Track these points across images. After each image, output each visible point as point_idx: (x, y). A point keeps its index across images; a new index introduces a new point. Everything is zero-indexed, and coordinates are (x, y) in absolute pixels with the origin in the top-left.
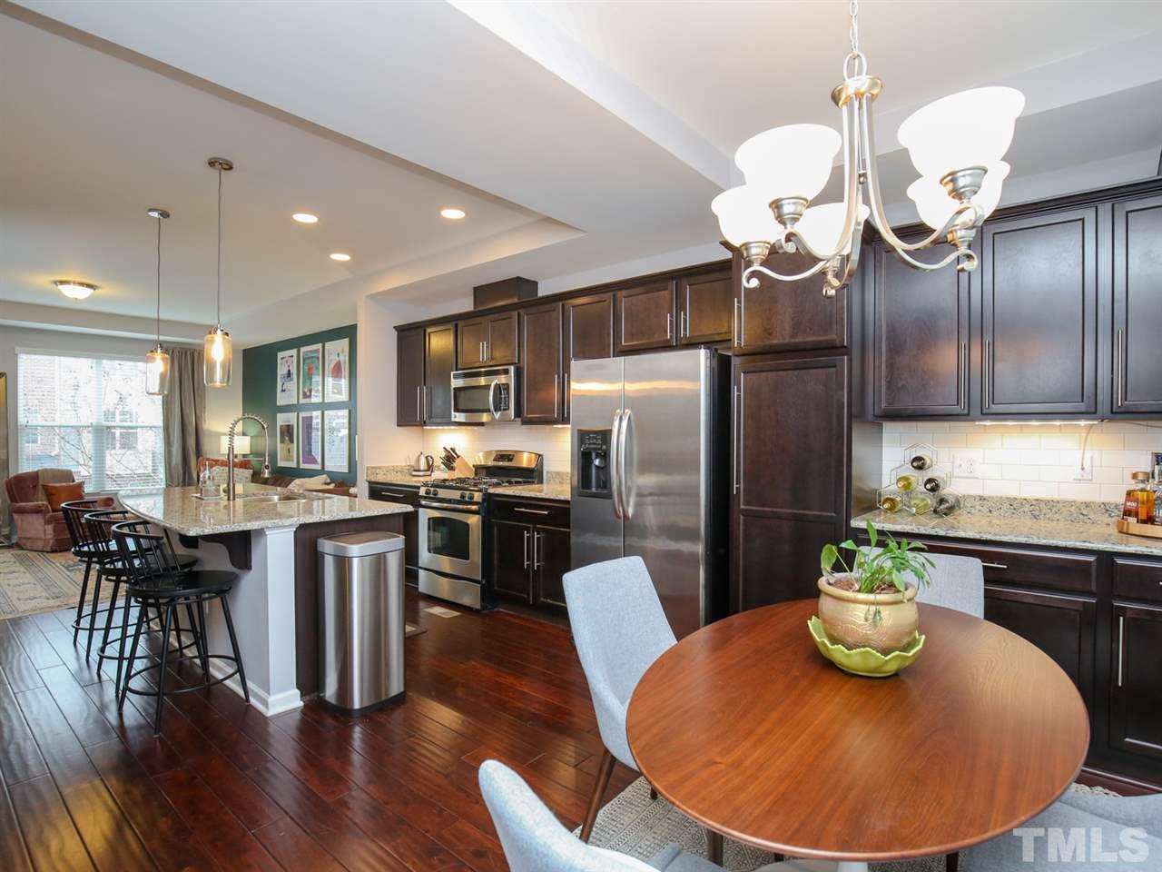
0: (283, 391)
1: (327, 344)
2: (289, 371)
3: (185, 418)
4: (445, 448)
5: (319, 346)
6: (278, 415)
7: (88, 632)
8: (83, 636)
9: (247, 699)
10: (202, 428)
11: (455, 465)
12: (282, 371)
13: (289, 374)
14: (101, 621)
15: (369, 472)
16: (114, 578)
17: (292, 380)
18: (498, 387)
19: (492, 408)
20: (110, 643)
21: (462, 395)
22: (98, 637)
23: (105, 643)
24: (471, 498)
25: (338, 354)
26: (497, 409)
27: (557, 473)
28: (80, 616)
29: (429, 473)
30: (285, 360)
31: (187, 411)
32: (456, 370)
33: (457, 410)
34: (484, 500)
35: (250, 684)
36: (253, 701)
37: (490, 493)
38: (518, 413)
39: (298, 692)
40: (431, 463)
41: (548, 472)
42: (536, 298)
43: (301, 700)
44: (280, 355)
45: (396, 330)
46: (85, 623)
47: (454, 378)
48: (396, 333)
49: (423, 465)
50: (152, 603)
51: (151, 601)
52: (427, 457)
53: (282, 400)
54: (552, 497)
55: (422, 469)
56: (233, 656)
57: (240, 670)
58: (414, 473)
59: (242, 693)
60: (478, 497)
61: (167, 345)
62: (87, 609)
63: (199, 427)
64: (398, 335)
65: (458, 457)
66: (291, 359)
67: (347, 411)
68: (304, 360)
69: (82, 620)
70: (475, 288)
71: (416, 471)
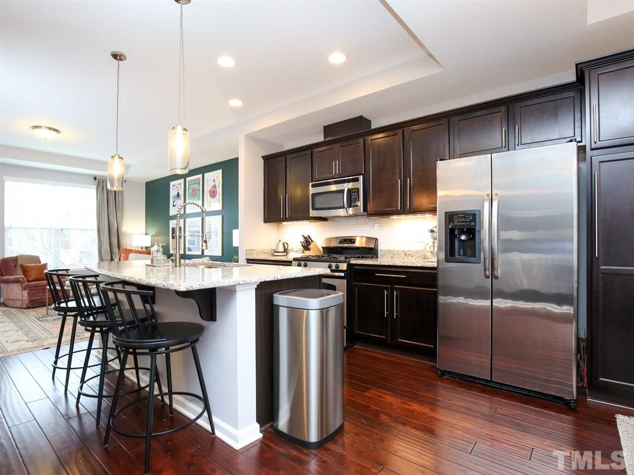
0: (174, 206)
1: (205, 174)
2: (178, 193)
3: (111, 225)
4: (303, 236)
5: (200, 176)
6: (170, 221)
7: (66, 370)
8: (61, 374)
9: (213, 433)
10: (121, 230)
11: (310, 246)
12: (173, 193)
13: (178, 195)
14: (78, 360)
15: (248, 253)
16: (90, 329)
17: (180, 199)
18: (350, 191)
19: (346, 205)
20: (87, 381)
21: (317, 199)
22: (76, 376)
23: (83, 381)
24: (337, 267)
25: (214, 181)
26: (350, 206)
27: (390, 251)
28: (57, 357)
29: (285, 254)
30: (175, 187)
31: (111, 219)
32: (312, 182)
33: (314, 209)
34: (347, 268)
35: (214, 419)
36: (218, 433)
37: (351, 264)
38: (365, 209)
39: (258, 425)
40: (286, 248)
41: (381, 250)
42: (370, 130)
43: (261, 432)
44: (172, 183)
45: (263, 159)
46: (63, 362)
47: (312, 187)
48: (263, 161)
49: (281, 249)
50: (131, 352)
51: (131, 350)
52: (283, 244)
53: (173, 211)
54: (409, 265)
55: (280, 251)
56: (202, 396)
57: (207, 408)
58: (276, 254)
59: (209, 428)
60: (344, 266)
61: (99, 178)
62: (65, 349)
63: (119, 229)
64: (264, 162)
65: (312, 241)
66: (180, 186)
67: (221, 216)
68: (189, 185)
69: (58, 360)
70: (325, 127)
71: (276, 252)
